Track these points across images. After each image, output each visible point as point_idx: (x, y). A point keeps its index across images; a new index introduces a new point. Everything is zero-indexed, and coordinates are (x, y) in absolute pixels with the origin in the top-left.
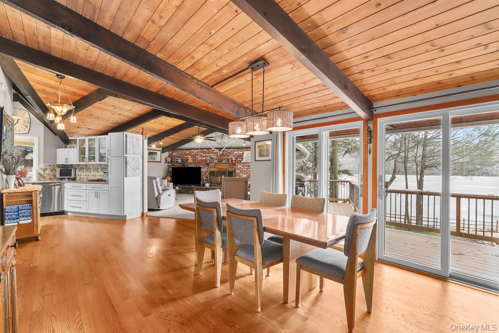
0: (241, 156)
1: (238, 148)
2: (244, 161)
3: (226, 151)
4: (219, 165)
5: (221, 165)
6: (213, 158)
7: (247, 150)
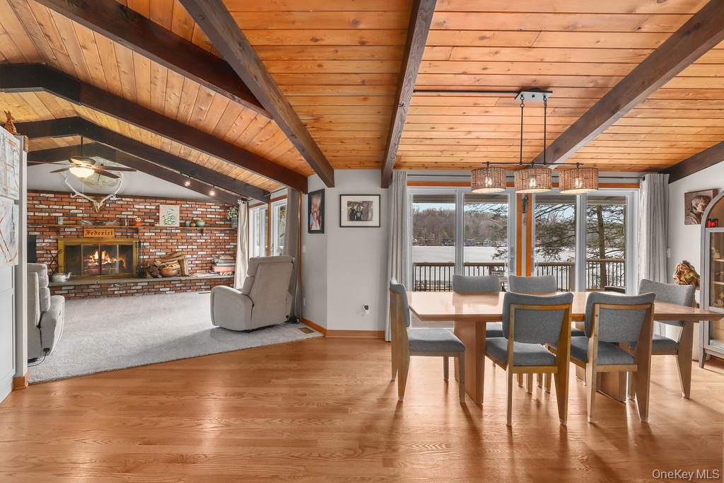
0: (154, 215)
1: (145, 198)
2: (161, 224)
3: (114, 202)
4: (93, 230)
5: (101, 230)
6: (75, 215)
7: (166, 204)
